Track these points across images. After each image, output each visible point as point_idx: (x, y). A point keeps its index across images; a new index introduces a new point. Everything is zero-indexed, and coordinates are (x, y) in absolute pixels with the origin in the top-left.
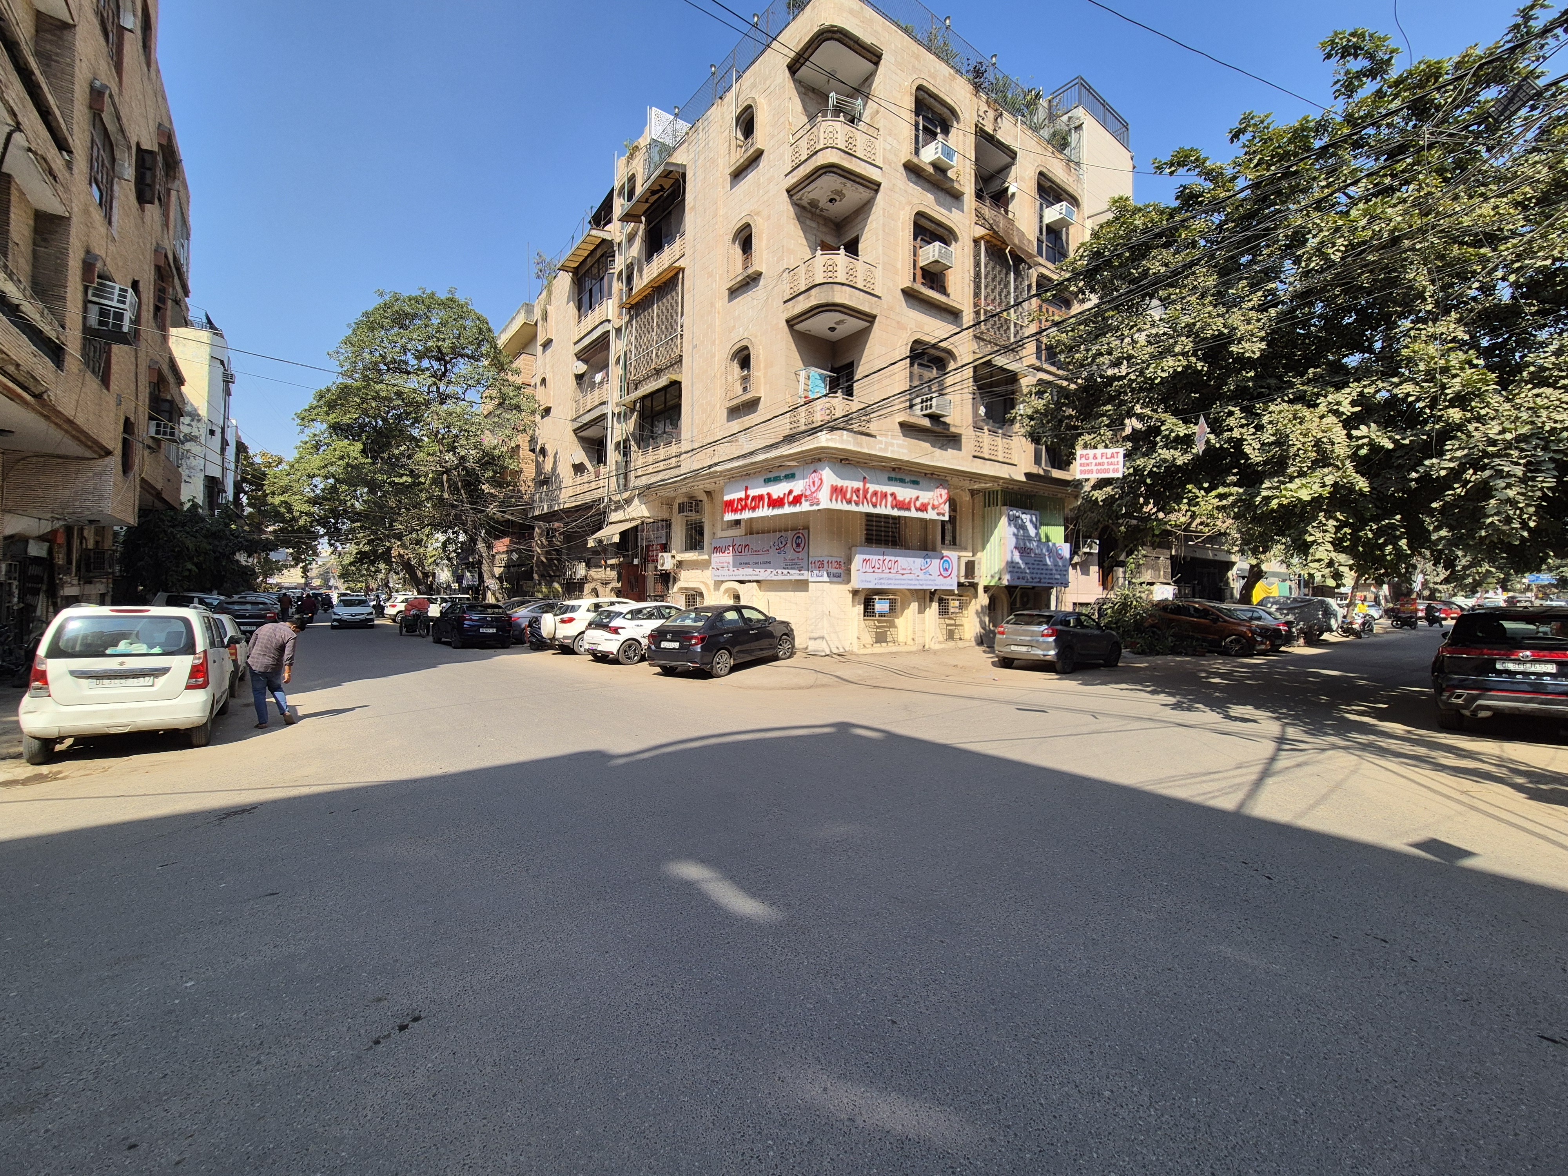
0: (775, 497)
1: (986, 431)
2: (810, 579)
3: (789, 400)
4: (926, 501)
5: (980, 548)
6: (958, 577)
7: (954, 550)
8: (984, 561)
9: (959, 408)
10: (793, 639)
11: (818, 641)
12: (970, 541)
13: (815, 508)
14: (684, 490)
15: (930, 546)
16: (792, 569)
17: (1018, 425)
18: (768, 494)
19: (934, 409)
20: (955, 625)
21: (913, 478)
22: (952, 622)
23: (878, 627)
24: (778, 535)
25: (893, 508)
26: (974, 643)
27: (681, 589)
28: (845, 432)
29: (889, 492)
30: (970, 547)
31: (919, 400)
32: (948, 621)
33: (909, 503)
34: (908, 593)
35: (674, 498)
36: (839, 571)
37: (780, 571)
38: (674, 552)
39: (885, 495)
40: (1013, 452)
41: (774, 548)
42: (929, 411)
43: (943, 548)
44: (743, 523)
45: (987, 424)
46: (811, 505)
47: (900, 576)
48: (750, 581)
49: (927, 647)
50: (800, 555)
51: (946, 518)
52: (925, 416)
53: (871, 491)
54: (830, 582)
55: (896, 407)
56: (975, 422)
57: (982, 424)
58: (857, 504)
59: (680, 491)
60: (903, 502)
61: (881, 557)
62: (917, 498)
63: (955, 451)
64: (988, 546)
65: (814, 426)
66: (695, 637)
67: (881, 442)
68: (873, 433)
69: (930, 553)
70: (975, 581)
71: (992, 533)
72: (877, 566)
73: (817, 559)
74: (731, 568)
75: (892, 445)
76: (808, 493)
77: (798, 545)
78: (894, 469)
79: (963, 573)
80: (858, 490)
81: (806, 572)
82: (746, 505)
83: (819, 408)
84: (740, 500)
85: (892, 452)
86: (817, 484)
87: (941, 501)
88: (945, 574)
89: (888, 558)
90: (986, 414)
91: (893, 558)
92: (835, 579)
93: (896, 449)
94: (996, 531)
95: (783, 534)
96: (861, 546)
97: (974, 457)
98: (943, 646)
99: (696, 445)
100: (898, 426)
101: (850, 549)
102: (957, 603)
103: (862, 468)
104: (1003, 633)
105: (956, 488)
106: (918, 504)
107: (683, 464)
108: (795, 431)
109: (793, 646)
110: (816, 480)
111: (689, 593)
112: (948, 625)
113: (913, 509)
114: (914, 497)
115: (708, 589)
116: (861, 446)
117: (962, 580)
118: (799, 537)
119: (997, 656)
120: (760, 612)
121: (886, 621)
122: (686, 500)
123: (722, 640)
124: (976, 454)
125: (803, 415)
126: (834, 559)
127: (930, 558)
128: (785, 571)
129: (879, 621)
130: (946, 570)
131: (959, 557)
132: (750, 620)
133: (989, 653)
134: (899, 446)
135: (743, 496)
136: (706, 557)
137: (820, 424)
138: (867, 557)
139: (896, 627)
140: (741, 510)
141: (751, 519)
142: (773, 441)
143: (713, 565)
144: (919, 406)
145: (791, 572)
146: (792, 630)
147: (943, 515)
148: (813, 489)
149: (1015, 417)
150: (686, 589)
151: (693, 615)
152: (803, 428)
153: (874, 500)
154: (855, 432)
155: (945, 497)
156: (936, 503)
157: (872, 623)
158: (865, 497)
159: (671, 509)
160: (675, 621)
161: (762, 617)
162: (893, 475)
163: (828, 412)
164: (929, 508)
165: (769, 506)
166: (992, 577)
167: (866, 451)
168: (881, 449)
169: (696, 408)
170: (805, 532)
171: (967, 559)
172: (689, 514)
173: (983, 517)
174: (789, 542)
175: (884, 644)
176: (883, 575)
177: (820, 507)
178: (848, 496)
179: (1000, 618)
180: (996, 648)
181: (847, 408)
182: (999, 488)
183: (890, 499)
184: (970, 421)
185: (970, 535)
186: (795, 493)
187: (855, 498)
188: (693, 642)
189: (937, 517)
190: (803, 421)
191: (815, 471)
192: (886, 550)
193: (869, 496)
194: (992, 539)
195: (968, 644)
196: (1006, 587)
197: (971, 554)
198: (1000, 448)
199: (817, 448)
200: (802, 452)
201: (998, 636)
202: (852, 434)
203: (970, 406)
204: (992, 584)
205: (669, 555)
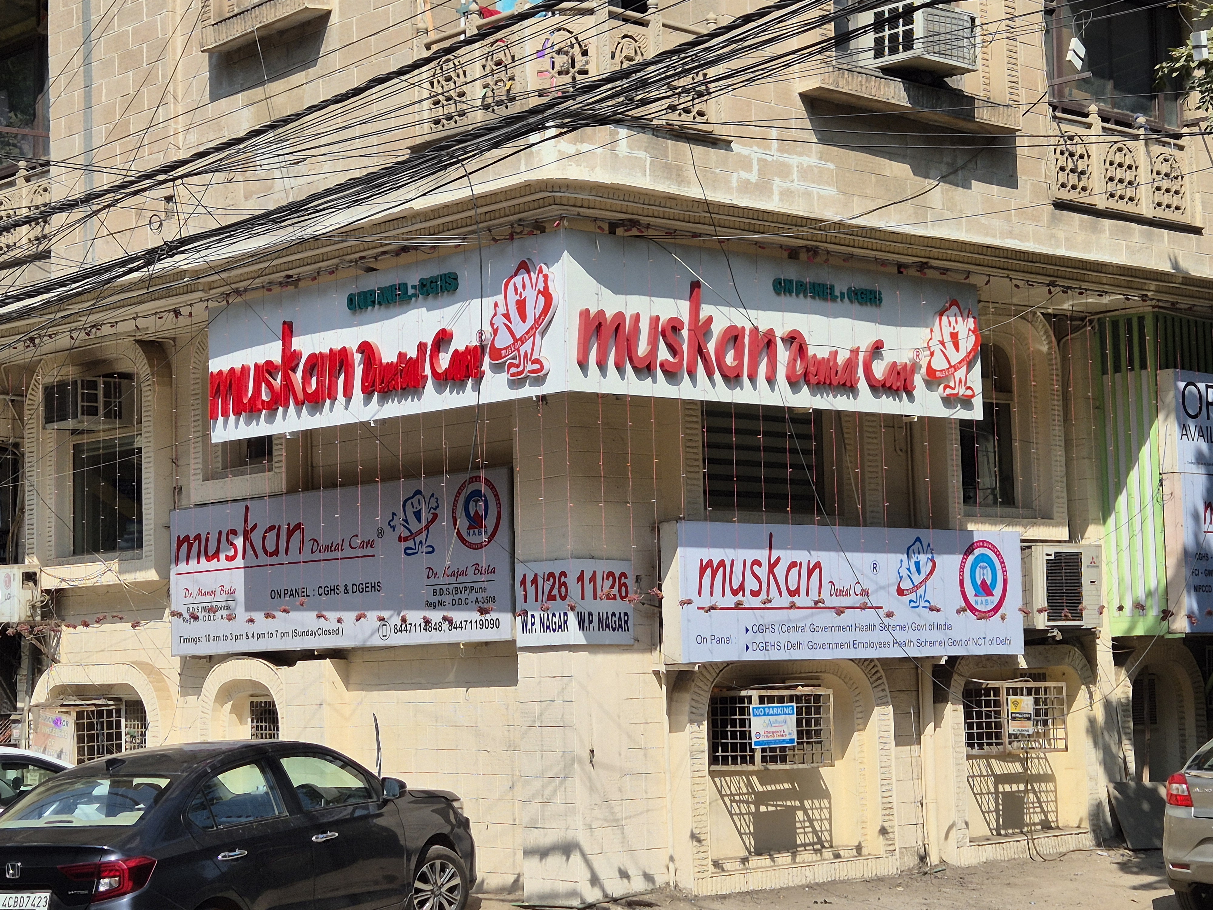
0: (388, 356)
1: (1094, 119)
2: (523, 640)
3: (426, 21)
4: (904, 358)
5: (1093, 509)
6: (1026, 613)
7: (1011, 520)
8: (1108, 555)
9: (1000, 46)
10: (470, 855)
11: (555, 861)
12: (1059, 491)
13: (529, 391)
14: (64, 341)
15: (926, 508)
16: (458, 604)
17: (1195, 97)
18: (366, 348)
19: (918, 49)
20: (1026, 778)
21: (861, 282)
22: (1016, 768)
23: (761, 798)
24: (403, 488)
25: (794, 383)
26: (1088, 840)
27: (62, 691)
28: (623, 132)
29: (779, 333)
30: (1060, 509)
31: (867, 18)
32: (1000, 767)
33: (850, 364)
34: (857, 672)
35: (30, 369)
36: (619, 607)
37: (415, 617)
38: (31, 562)
39: (769, 342)
40: (1187, 185)
41: (391, 537)
42: (902, 56)
43: (970, 516)
44: (280, 453)
45: (1098, 96)
46: (516, 383)
47: (827, 618)
48: (309, 655)
49: (934, 859)
50: (483, 557)
51: (977, 414)
52: (889, 71)
53: (717, 329)
54: (591, 647)
55: (794, 43)
56: (1057, 90)
57: (1078, 95)
58: (671, 375)
59: (49, 345)
60: (829, 363)
61: (762, 555)
62: (877, 348)
63: (995, 189)
64: (1122, 501)
65: (516, 108)
66: (110, 870)
67: (745, 164)
68: (719, 131)
69: (928, 535)
70: (1086, 623)
71: (1131, 460)
72: (751, 584)
73: (543, 569)
74: (241, 614)
75: (784, 171)
76: (503, 340)
77: (476, 522)
78: (793, 254)
79: (1041, 598)
80: (675, 326)
81: (505, 618)
82: (288, 384)
83: (530, 47)
84: (269, 368)
85: (787, 194)
86: (533, 310)
87: (956, 357)
88: (984, 603)
89: (787, 556)
90: (1090, 61)
91: (802, 556)
92: (609, 637)
93: (796, 184)
94: (1145, 451)
95: (422, 484)
96: (692, 517)
97: (1060, 205)
98: (989, 853)
99: (104, 181)
100: (799, 109)
101: (655, 529)
102: (1027, 703)
103: (686, 251)
104: (1185, 801)
105: (1004, 310)
106: (879, 370)
107: (58, 248)
108: (450, 129)
109: (469, 880)
110: (530, 295)
111: (90, 704)
112: (1000, 779)
113: (863, 385)
114: (865, 345)
115: (161, 689)
116: (681, 179)
117: (1041, 622)
118: (477, 493)
119: (1173, 882)
120: (347, 764)
121: (789, 776)
122: (70, 373)
123: (210, 872)
124: (1066, 195)
125: (475, 71)
126: (602, 567)
127: (928, 549)
128: (436, 616)
129: (765, 777)
130: (986, 589)
131: (1027, 545)
132: (310, 791)
133: (1142, 870)
134: (805, 173)
135: (277, 359)
136: (151, 575)
137: (534, 102)
138: (716, 555)
139: (825, 794)
140: (272, 407)
141: (308, 435)
142: (374, 165)
143: (178, 601)
144: (868, 40)
145: (458, 616)
146: (465, 823)
147: (967, 402)
148: (520, 329)
149: (1186, 72)
150: (81, 691)
151: (103, 788)
152: (479, 117)
153: (730, 359)
154: (656, 131)
155: (967, 343)
156: (939, 364)
157: (738, 784)
158: (701, 351)
159: (18, 406)
160: (38, 810)
161: (354, 782)
162: (791, 273)
163: (561, 61)
164: (918, 380)
165: (368, 392)
166: (1139, 607)
167: (694, 192)
168: (745, 187)
169: (100, 51)
170: (499, 477)
171: (1052, 549)
172: (86, 422)
173: (1100, 408)
174: (445, 512)
175: (783, 859)
176: (769, 617)
177: (547, 389)
178: (642, 348)
179: (1173, 746)
180: (1169, 853)
181: (628, 47)
182: (1147, 309)
183: (783, 354)
184: (1041, 85)
185: (1059, 470)
186: (459, 344)
187: (664, 354)
188: (104, 885)
189: (943, 412)
190: (476, 92)
191: (524, 267)
192: (778, 529)
193: (711, 347)
194: (1133, 477)
195: (1071, 842)
196: (1190, 640)
197: (1063, 533)
198: (1143, 175)
199: (528, 188)
200: (474, 202)
201: (1172, 812)
202: (645, 138)
203: (1038, 39)
204: (1139, 631)
205: (16, 571)
